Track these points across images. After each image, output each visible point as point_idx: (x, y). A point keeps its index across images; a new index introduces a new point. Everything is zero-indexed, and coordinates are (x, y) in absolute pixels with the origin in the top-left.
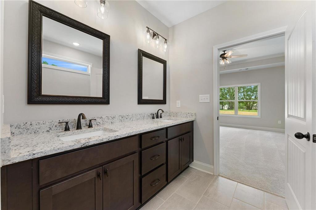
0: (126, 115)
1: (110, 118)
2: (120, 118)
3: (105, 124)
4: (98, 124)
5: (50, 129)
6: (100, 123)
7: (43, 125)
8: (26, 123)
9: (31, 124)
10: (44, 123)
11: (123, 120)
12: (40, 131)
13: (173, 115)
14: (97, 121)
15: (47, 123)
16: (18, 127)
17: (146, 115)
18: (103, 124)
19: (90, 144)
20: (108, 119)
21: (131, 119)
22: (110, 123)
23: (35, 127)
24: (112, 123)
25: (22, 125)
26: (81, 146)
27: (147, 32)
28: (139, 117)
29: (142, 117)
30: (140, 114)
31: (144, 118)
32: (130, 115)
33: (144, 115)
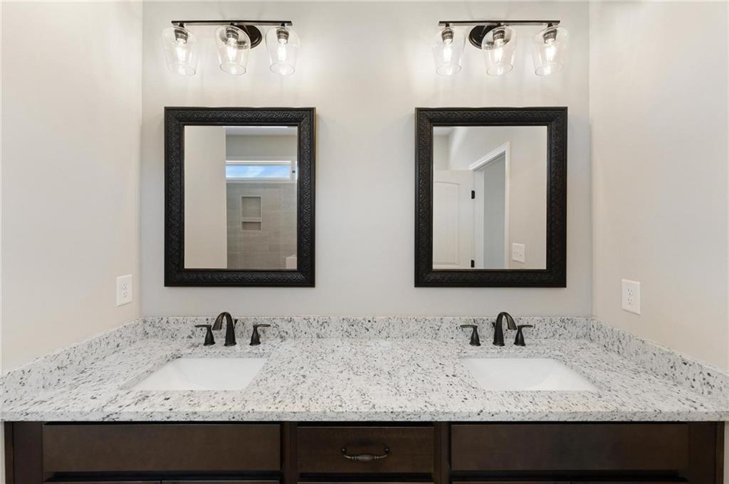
0: (364, 320)
1: (315, 323)
2: (345, 326)
3: (300, 337)
4: (284, 334)
5: (193, 334)
6: (287, 333)
7: (182, 325)
8: (162, 319)
9: (167, 322)
10: (185, 321)
11: (353, 334)
12: (178, 335)
13: (603, 342)
14: (280, 327)
15: (188, 322)
16: (152, 325)
17: (444, 326)
18: (295, 337)
19: (122, 419)
20: (310, 325)
21: (384, 334)
22: (315, 335)
23: (172, 326)
24: (318, 337)
25: (157, 321)
26: (103, 418)
27: (444, 39)
28: (414, 327)
29: (428, 330)
30: (419, 319)
31: (436, 334)
32: (377, 318)
33: (439, 324)
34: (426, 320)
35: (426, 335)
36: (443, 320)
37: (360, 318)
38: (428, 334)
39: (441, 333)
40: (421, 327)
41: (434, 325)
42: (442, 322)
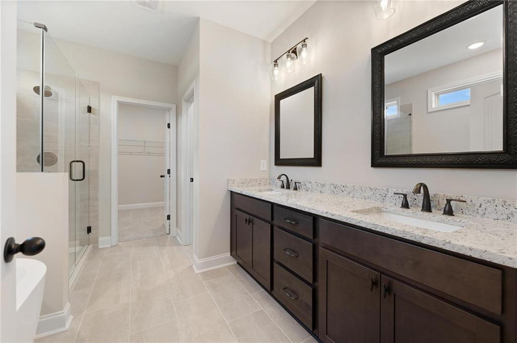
0: (341, 185)
1: (319, 185)
2: (332, 187)
11: (336, 192)
20: (317, 185)
21: (351, 195)
28: (368, 193)
29: (378, 196)
30: (372, 188)
31: (383, 199)
32: (348, 185)
33: (386, 193)
34: (377, 189)
35: (376, 199)
36: (389, 190)
37: (339, 184)
38: (378, 199)
39: (387, 199)
40: (374, 194)
41: (382, 193)
42: (388, 192)
